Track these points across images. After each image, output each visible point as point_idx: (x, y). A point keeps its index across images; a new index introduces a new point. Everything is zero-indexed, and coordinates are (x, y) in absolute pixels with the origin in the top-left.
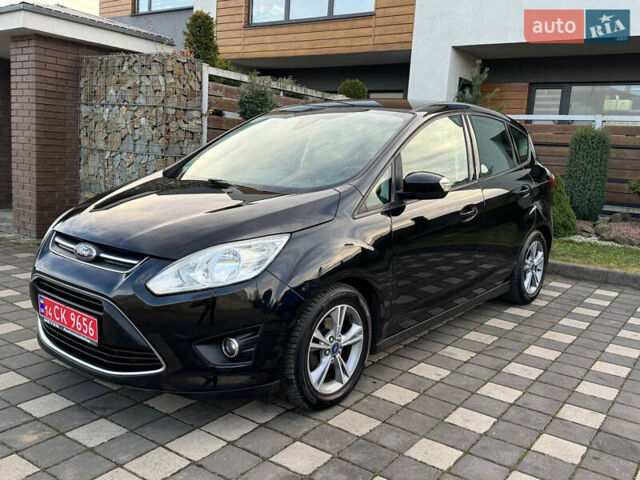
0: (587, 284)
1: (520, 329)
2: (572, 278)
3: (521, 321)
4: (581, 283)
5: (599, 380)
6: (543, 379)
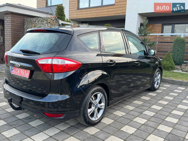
0: (175, 85)
1: (151, 100)
2: (171, 83)
3: (152, 97)
4: (174, 85)
5: (173, 116)
6: (155, 116)
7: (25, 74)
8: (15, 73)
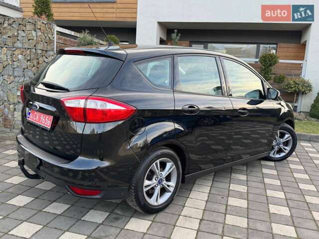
7: (46, 121)
8: (33, 119)
